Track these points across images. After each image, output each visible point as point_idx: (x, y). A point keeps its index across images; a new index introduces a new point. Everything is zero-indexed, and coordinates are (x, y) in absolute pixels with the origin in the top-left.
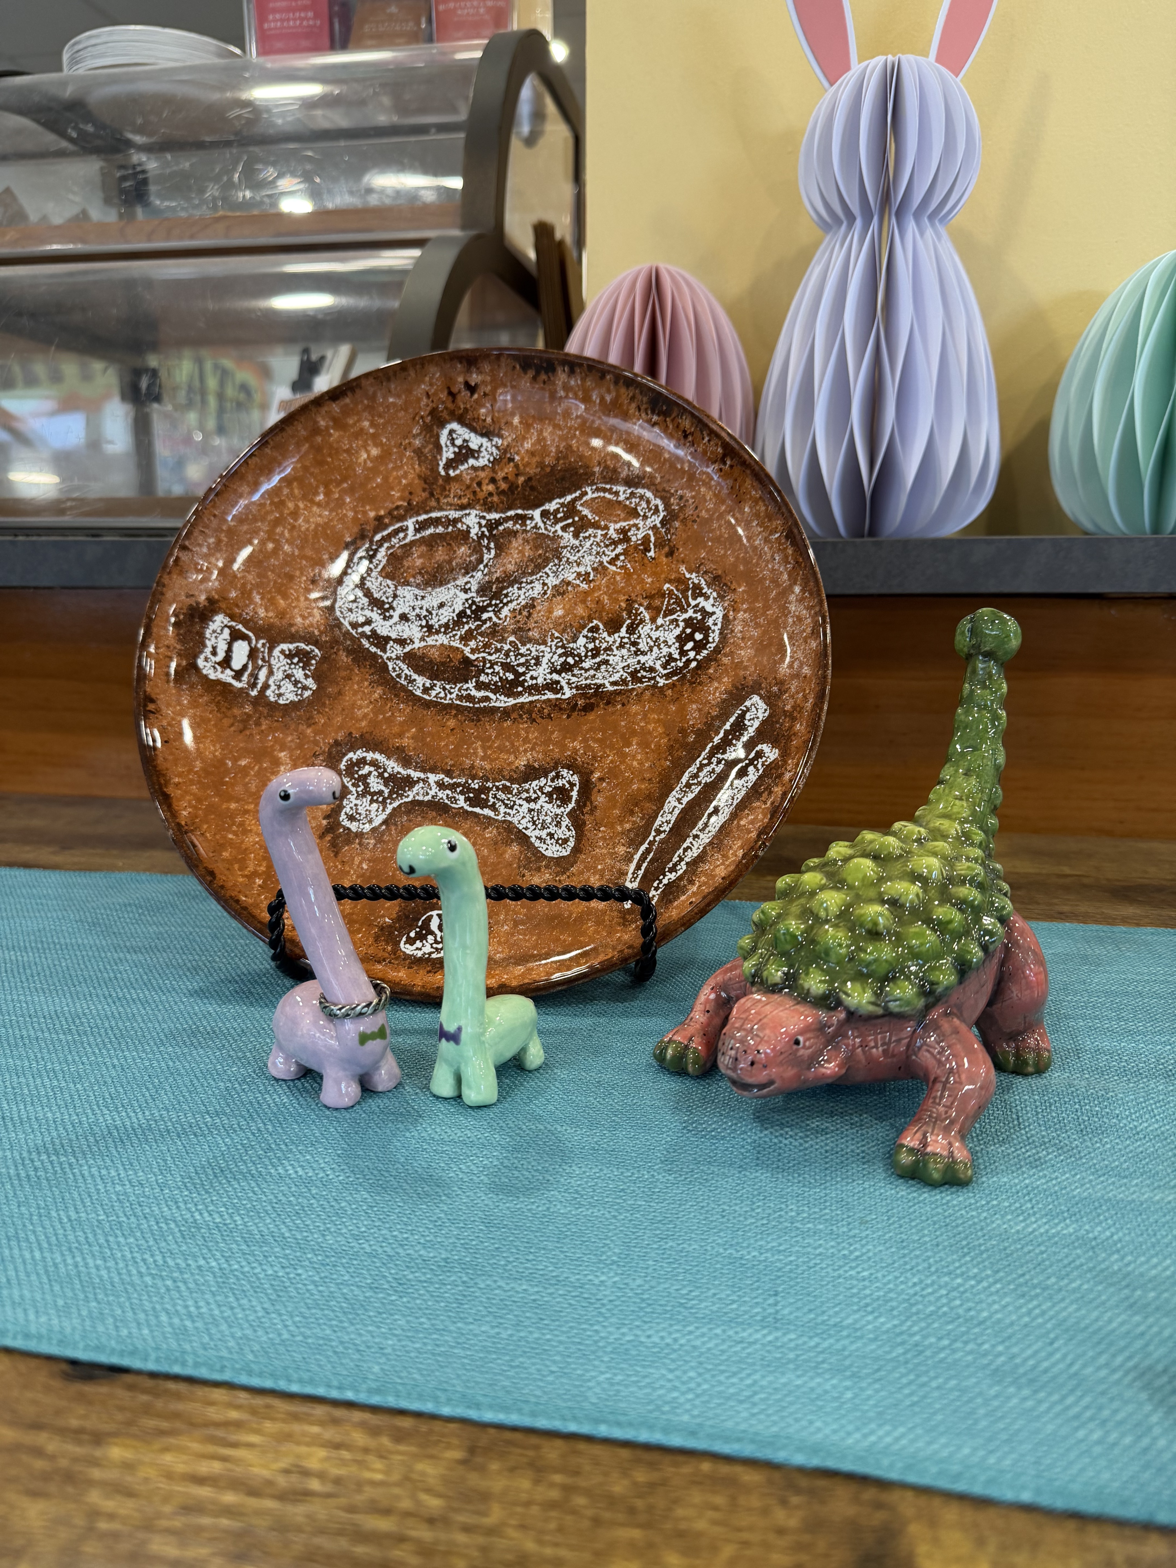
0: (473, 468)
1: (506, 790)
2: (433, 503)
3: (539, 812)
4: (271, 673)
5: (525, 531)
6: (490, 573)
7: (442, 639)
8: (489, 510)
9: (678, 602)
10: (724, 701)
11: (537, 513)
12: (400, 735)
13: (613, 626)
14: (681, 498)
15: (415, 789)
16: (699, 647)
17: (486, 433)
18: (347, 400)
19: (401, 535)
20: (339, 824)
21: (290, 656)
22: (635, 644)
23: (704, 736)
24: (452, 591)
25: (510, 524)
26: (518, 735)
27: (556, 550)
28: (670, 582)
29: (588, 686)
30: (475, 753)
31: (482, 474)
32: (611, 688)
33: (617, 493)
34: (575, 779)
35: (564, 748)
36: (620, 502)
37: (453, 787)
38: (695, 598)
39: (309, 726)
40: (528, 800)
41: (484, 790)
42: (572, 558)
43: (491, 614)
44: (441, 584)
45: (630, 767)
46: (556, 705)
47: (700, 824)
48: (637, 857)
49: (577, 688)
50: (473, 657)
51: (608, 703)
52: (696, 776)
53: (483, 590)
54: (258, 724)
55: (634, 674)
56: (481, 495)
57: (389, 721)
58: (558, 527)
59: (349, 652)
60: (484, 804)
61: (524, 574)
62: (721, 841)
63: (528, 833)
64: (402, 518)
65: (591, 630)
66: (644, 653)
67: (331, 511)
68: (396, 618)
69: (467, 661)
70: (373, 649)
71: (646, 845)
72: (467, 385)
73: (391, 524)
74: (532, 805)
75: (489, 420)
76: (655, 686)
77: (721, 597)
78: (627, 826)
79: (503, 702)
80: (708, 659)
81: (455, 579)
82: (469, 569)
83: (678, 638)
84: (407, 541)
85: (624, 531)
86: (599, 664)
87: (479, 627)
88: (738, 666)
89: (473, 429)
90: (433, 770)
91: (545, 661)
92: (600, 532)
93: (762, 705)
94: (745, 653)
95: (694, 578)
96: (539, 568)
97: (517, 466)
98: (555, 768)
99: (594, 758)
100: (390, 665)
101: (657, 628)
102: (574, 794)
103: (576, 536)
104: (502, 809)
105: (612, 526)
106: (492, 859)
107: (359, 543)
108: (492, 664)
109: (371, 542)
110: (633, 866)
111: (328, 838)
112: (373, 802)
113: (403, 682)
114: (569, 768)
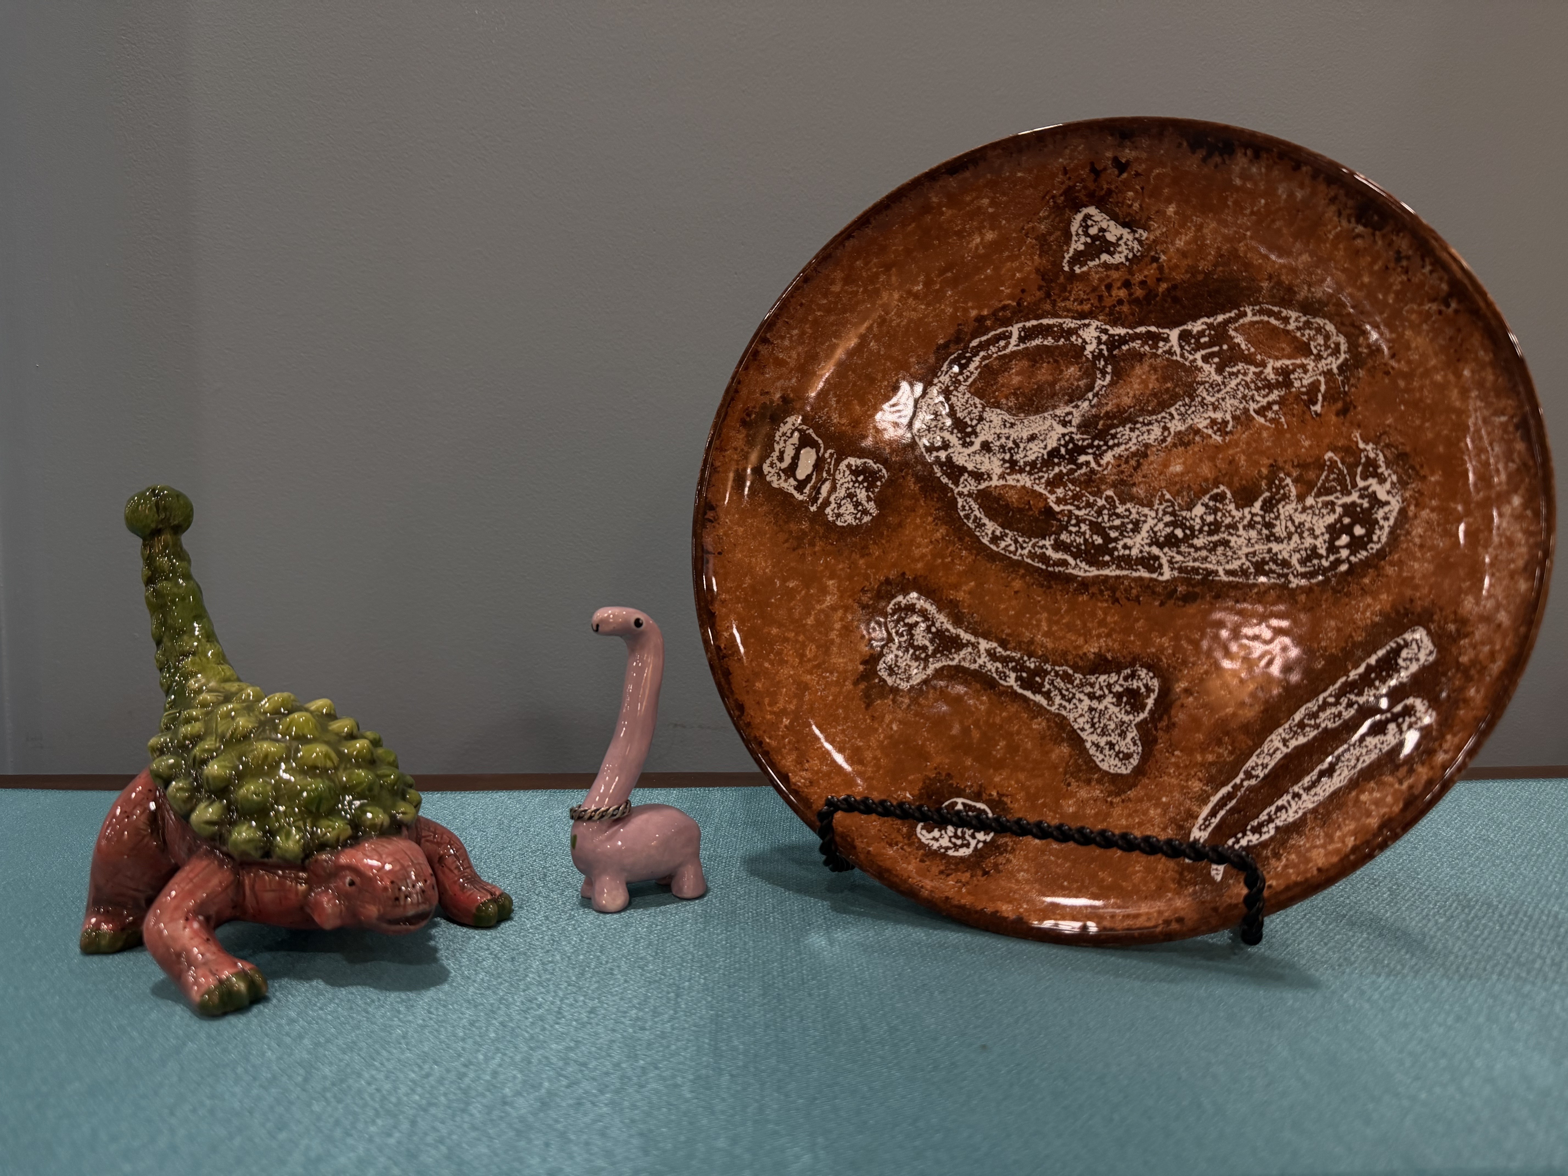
0: (1106, 265)
1: (1067, 678)
2: (1048, 307)
3: (1102, 713)
4: (833, 489)
5: (1155, 356)
6: (1099, 405)
7: (1025, 480)
8: (1114, 324)
9: (1341, 480)
10: (1375, 625)
11: (1174, 334)
12: (956, 587)
13: (1245, 498)
15: (963, 653)
16: (1356, 544)
17: (1128, 224)
18: (968, 174)
19: (1002, 343)
20: (876, 674)
21: (855, 472)
22: (1269, 526)
23: (1337, 665)
24: (1049, 422)
25: (1137, 344)
26: (1093, 614)
27: (1190, 385)
28: (1335, 450)
29: (1195, 570)
30: (1038, 626)
31: (1115, 275)
32: (1225, 578)
33: (1286, 320)
34: (1155, 684)
35: (1147, 642)
36: (1288, 332)
37: (1005, 660)
38: (1365, 478)
39: (862, 556)
40: (1092, 696)
41: (1040, 672)
42: (1209, 399)
43: (1090, 458)
44: (1037, 412)
46: (1148, 587)
47: (1306, 781)
48: (1214, 799)
49: (1181, 570)
50: (1057, 508)
51: (1216, 596)
52: (1314, 715)
53: (1086, 425)
54: (812, 544)
55: (1259, 566)
56: (1108, 302)
57: (947, 567)
58: (1198, 355)
59: (919, 479)
60: (1037, 689)
61: (1143, 411)
62: (1328, 814)
63: (1084, 735)
64: (1008, 322)
65: (1214, 498)
66: (1279, 540)
67: (928, 305)
68: (977, 446)
69: (1049, 512)
70: (945, 480)
71: (1228, 788)
72: (1116, 161)
73: (993, 328)
74: (1095, 704)
75: (1136, 206)
76: (1285, 586)
77: (1403, 484)
78: (1210, 758)
79: (1083, 570)
80: (1365, 564)
81: (1054, 407)
82: (1074, 396)
83: (1331, 528)
84: (1008, 351)
85: (1285, 373)
86: (1216, 545)
87: (1072, 471)
88: (1407, 582)
89: (1114, 217)
90: (986, 636)
91: (1146, 527)
92: (1253, 369)
93: (1427, 644)
94: (1420, 567)
95: (1370, 450)
96: (1163, 406)
97: (1160, 268)
98: (1132, 664)
100: (960, 502)
101: (1304, 510)
102: (1150, 702)
103: (1220, 370)
104: (1058, 700)
105: (1271, 364)
106: (1036, 755)
107: (952, 347)
108: (1079, 521)
109: (966, 347)
110: (1206, 811)
111: (862, 686)
112: (916, 658)
113: (971, 525)
114: (1149, 668)
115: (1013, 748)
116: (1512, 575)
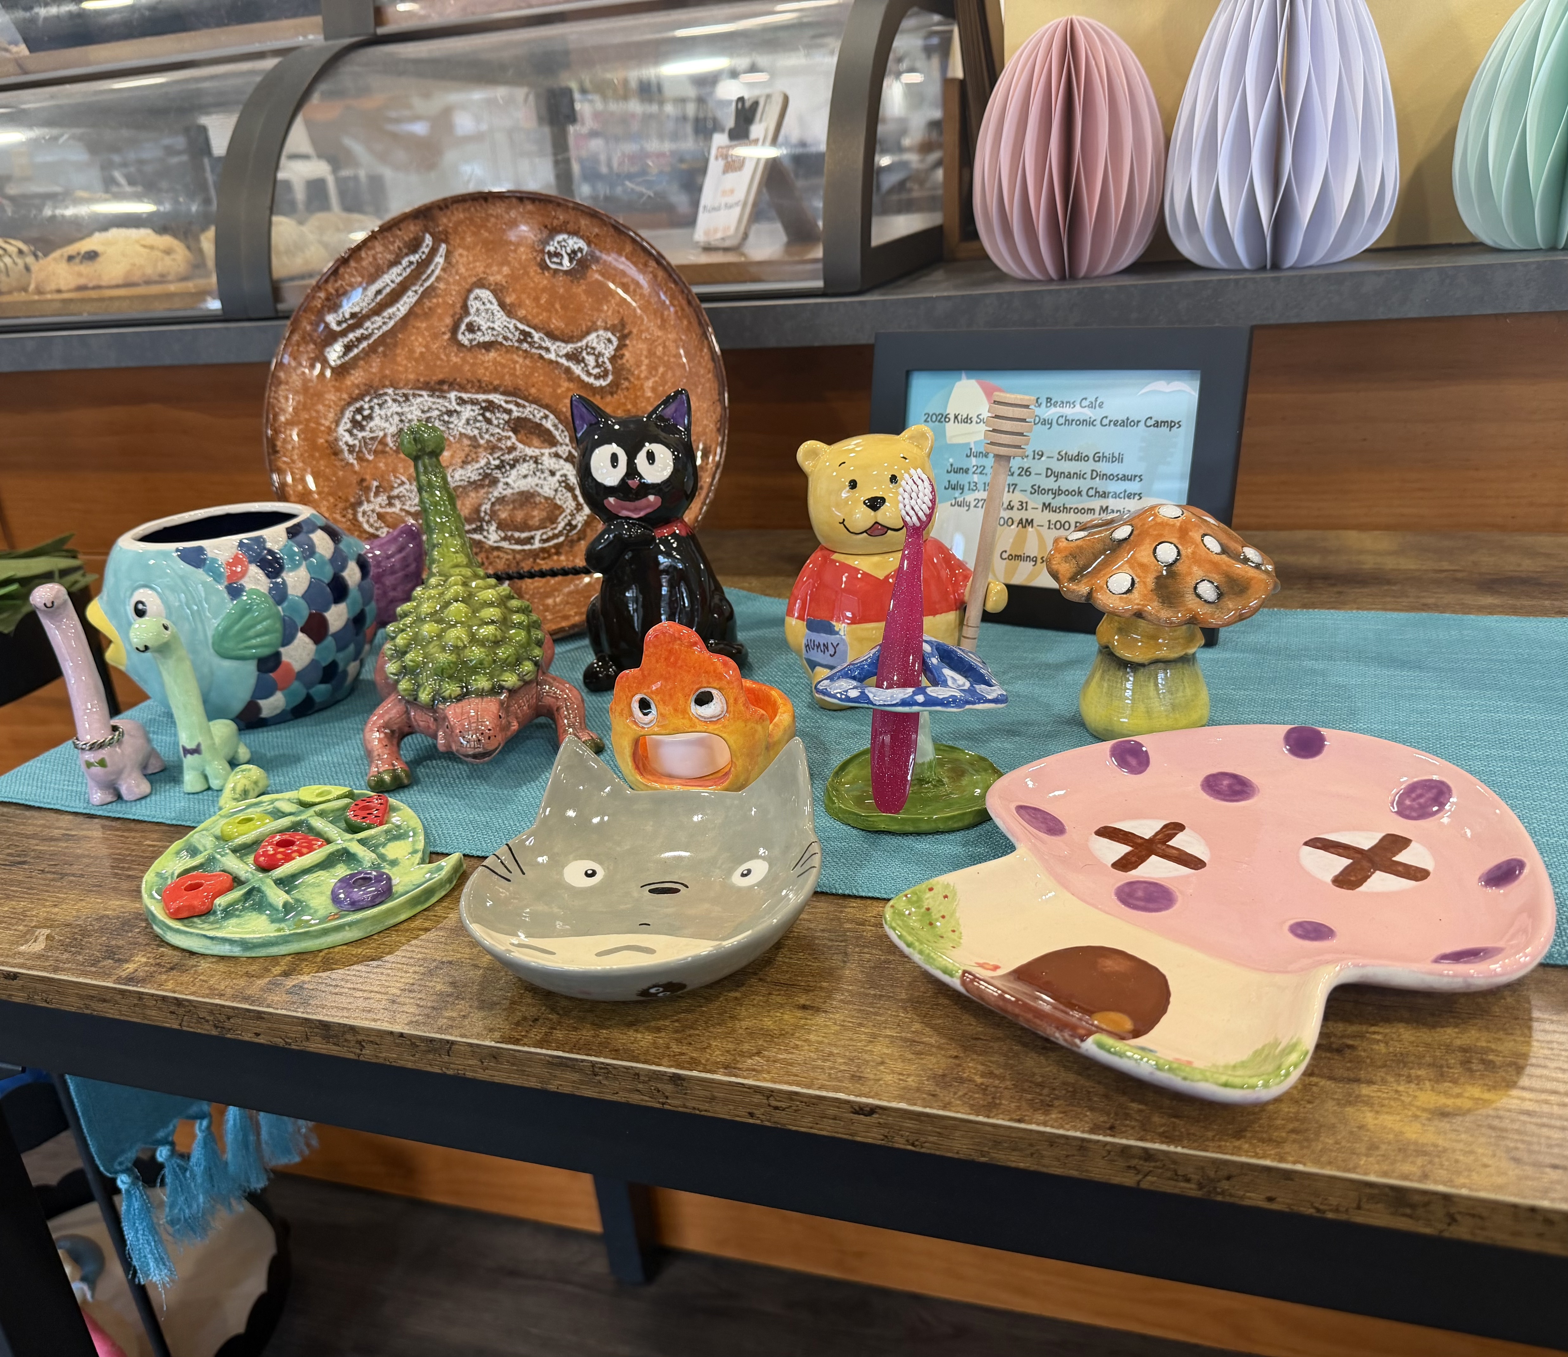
1: (506, 338)
2: (518, 557)
3: (488, 320)
6: (488, 493)
7: (529, 451)
8: (480, 542)
9: (365, 443)
10: (354, 369)
12: (568, 389)
14: (344, 516)
15: (564, 352)
16: (359, 410)
19: (545, 537)
20: (619, 339)
22: (401, 421)
23: (372, 348)
24: (515, 486)
26: (491, 373)
28: (367, 461)
29: (438, 397)
30: (521, 366)
32: (424, 393)
34: (460, 337)
35: (464, 359)
36: (388, 526)
37: (540, 347)
38: (354, 445)
40: (493, 329)
41: (520, 341)
43: (492, 462)
44: (523, 492)
45: (424, 337)
46: (463, 389)
47: (388, 290)
48: (433, 279)
49: (445, 397)
50: (511, 434)
51: (428, 383)
52: (384, 323)
53: (495, 482)
55: (407, 399)
56: (483, 555)
60: (523, 332)
61: (464, 488)
62: (377, 272)
63: (498, 308)
64: (543, 550)
66: (397, 413)
68: (558, 474)
69: (515, 431)
71: (426, 285)
73: (551, 547)
74: (492, 325)
76: (395, 389)
77: (336, 440)
78: (435, 301)
79: (497, 398)
80: (357, 400)
81: (513, 494)
82: (501, 500)
83: (372, 419)
84: (541, 532)
85: (390, 504)
86: (428, 411)
87: (503, 455)
88: (338, 390)
90: (551, 362)
91: (463, 421)
92: (407, 508)
93: (329, 357)
94: (331, 397)
95: (351, 459)
98: (472, 347)
99: (445, 348)
100: (567, 440)
101: (384, 429)
102: (463, 327)
104: (511, 327)
106: (524, 296)
107: (575, 537)
108: (498, 426)
109: (567, 536)
110: (437, 272)
111: (626, 331)
112: (594, 349)
113: (560, 426)
114: (463, 345)
115: (537, 299)
116: (287, 383)
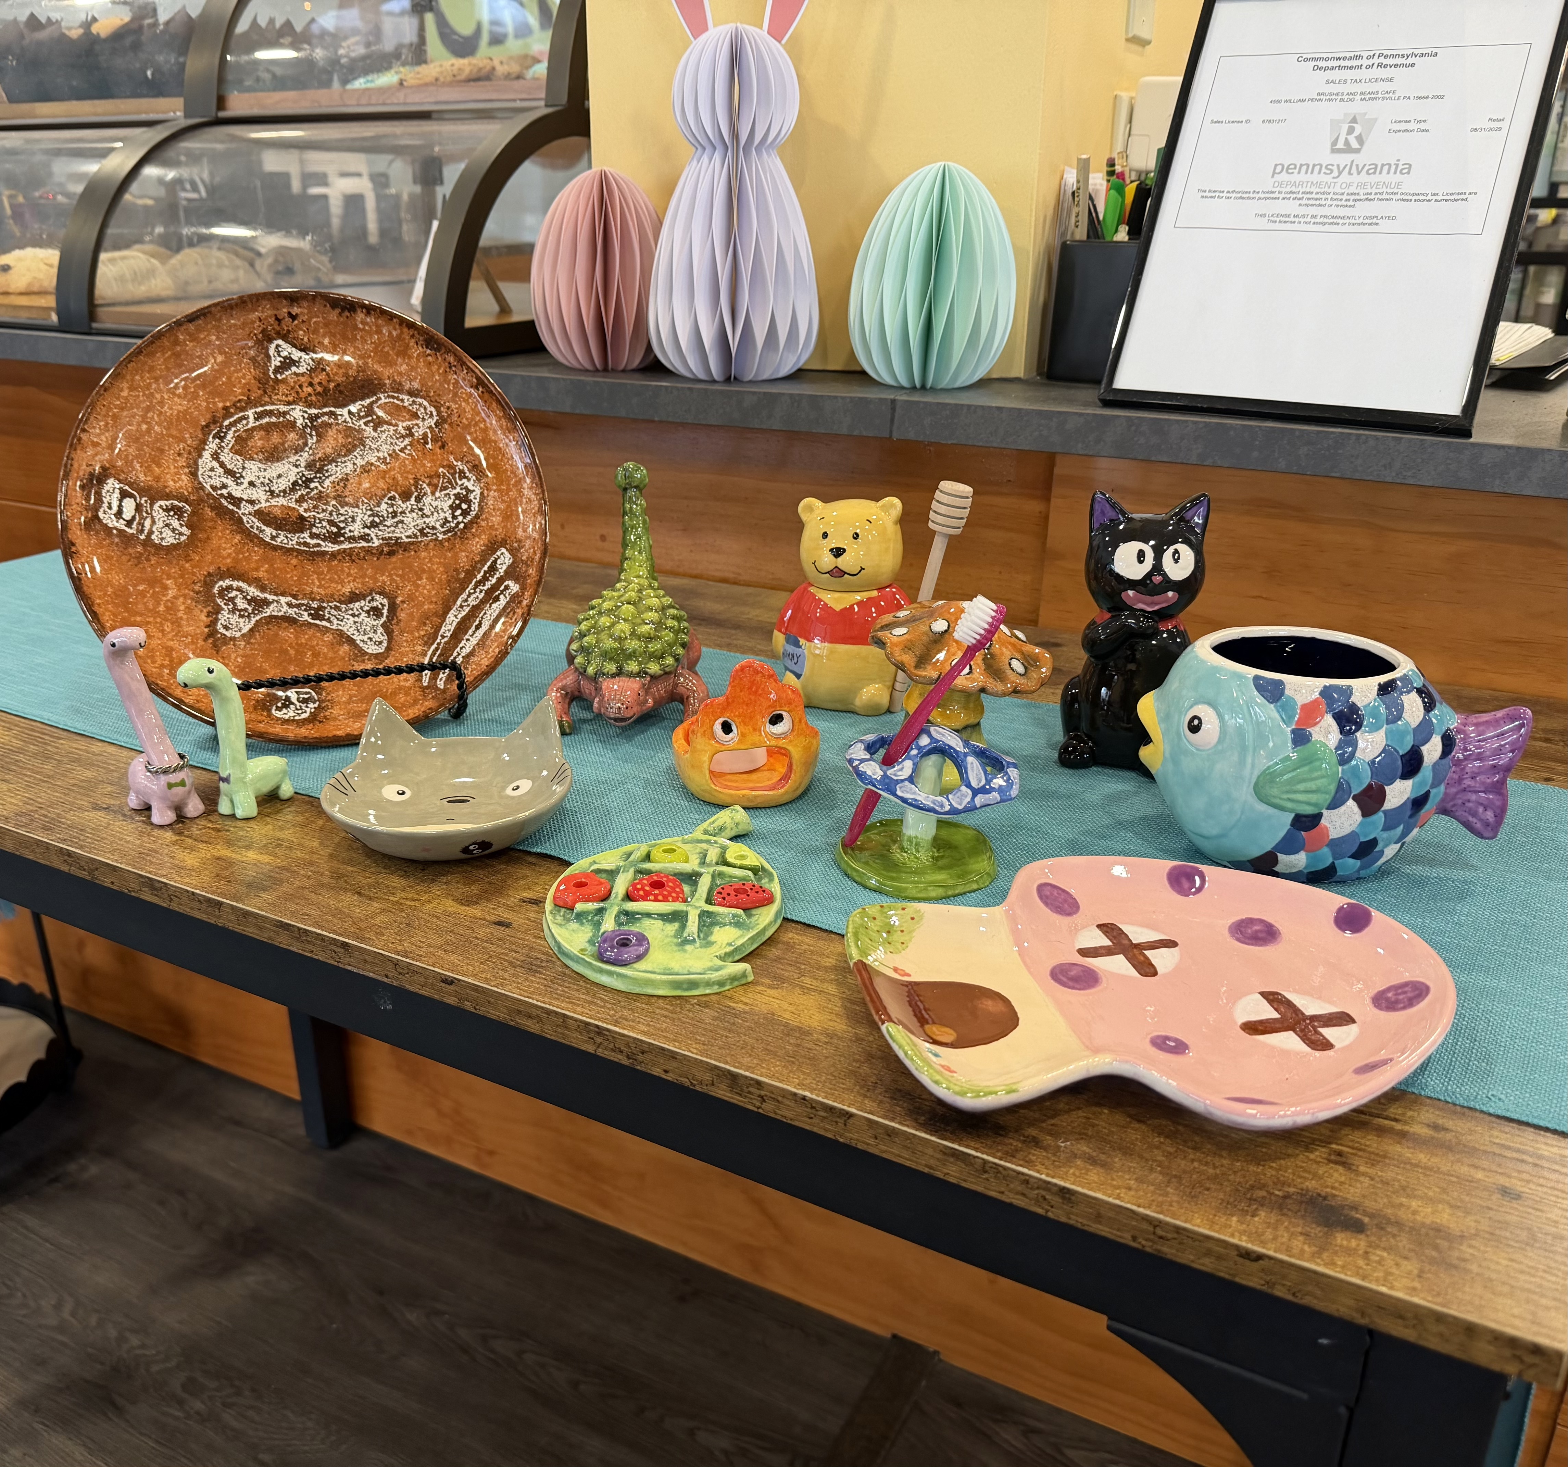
0: (295, 373)
1: (337, 608)
2: (267, 399)
3: (361, 623)
4: (154, 522)
5: (337, 424)
6: (314, 454)
7: (282, 501)
8: (310, 406)
9: (450, 482)
10: (482, 551)
11: (345, 412)
12: (257, 569)
13: (406, 497)
14: (448, 408)
15: (271, 607)
16: (465, 513)
17: (304, 349)
18: (200, 322)
19: (244, 422)
20: (217, 632)
21: (167, 510)
22: (421, 510)
23: (470, 574)
24: (287, 466)
25: (326, 418)
26: (342, 571)
27: (361, 439)
28: (443, 467)
29: (390, 538)
30: (313, 583)
31: (302, 379)
32: (406, 540)
33: (402, 400)
34: (385, 601)
35: (376, 580)
36: (405, 407)
37: (298, 606)
38: (460, 479)
39: (187, 561)
40: (353, 615)
41: (321, 608)
42: (373, 446)
43: (317, 484)
44: (278, 461)
45: (422, 594)
46: (368, 551)
47: (470, 632)
48: (430, 653)
49: (383, 539)
50: (306, 515)
51: (405, 550)
52: (466, 600)
53: (310, 466)
54: (148, 560)
55: (421, 531)
56: (303, 395)
57: (248, 559)
58: (362, 422)
59: (213, 508)
60: (322, 618)
61: (339, 455)
62: (484, 643)
63: (354, 637)
64: (243, 409)
65: (390, 499)
66: (427, 516)
67: (189, 401)
68: (246, 485)
69: (302, 518)
70: (231, 507)
71: (435, 645)
72: (289, 314)
73: (236, 413)
74: (356, 619)
75: (306, 339)
76: (436, 539)
77: (479, 480)
78: (422, 633)
79: (330, 547)
80: (471, 522)
81: (288, 457)
82: (298, 450)
83: (451, 507)
84: (249, 426)
85: (409, 429)
86: (397, 523)
87: (308, 493)
88: (492, 527)
89: (294, 346)
90: (283, 594)
91: (358, 519)
92: (392, 428)
93: (507, 554)
94: (496, 520)
95: (460, 465)
96: (349, 452)
97: (328, 375)
98: (371, 594)
99: (397, 587)
100: (245, 519)
101: (436, 499)
102: (385, 611)
103: (375, 430)
104: (335, 622)
105: (400, 424)
106: (330, 655)
107: (212, 427)
108: (321, 521)
109: (221, 426)
111: (210, 641)
112: (241, 616)
113: (255, 531)
114: (380, 594)
115: (316, 655)
116: (534, 514)
